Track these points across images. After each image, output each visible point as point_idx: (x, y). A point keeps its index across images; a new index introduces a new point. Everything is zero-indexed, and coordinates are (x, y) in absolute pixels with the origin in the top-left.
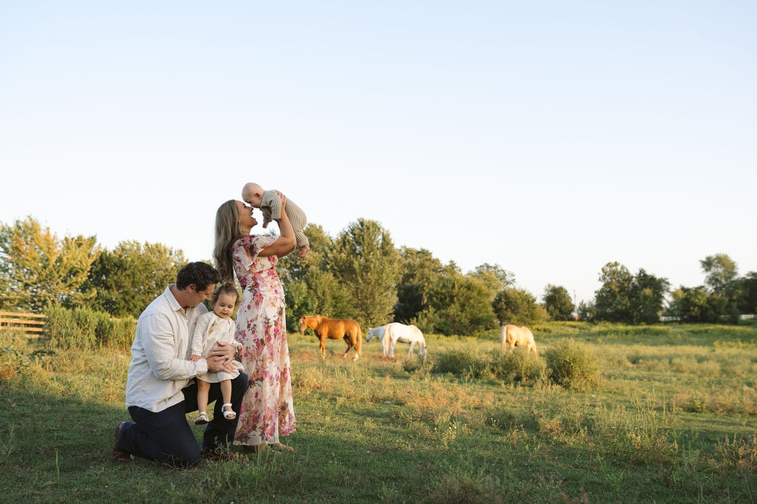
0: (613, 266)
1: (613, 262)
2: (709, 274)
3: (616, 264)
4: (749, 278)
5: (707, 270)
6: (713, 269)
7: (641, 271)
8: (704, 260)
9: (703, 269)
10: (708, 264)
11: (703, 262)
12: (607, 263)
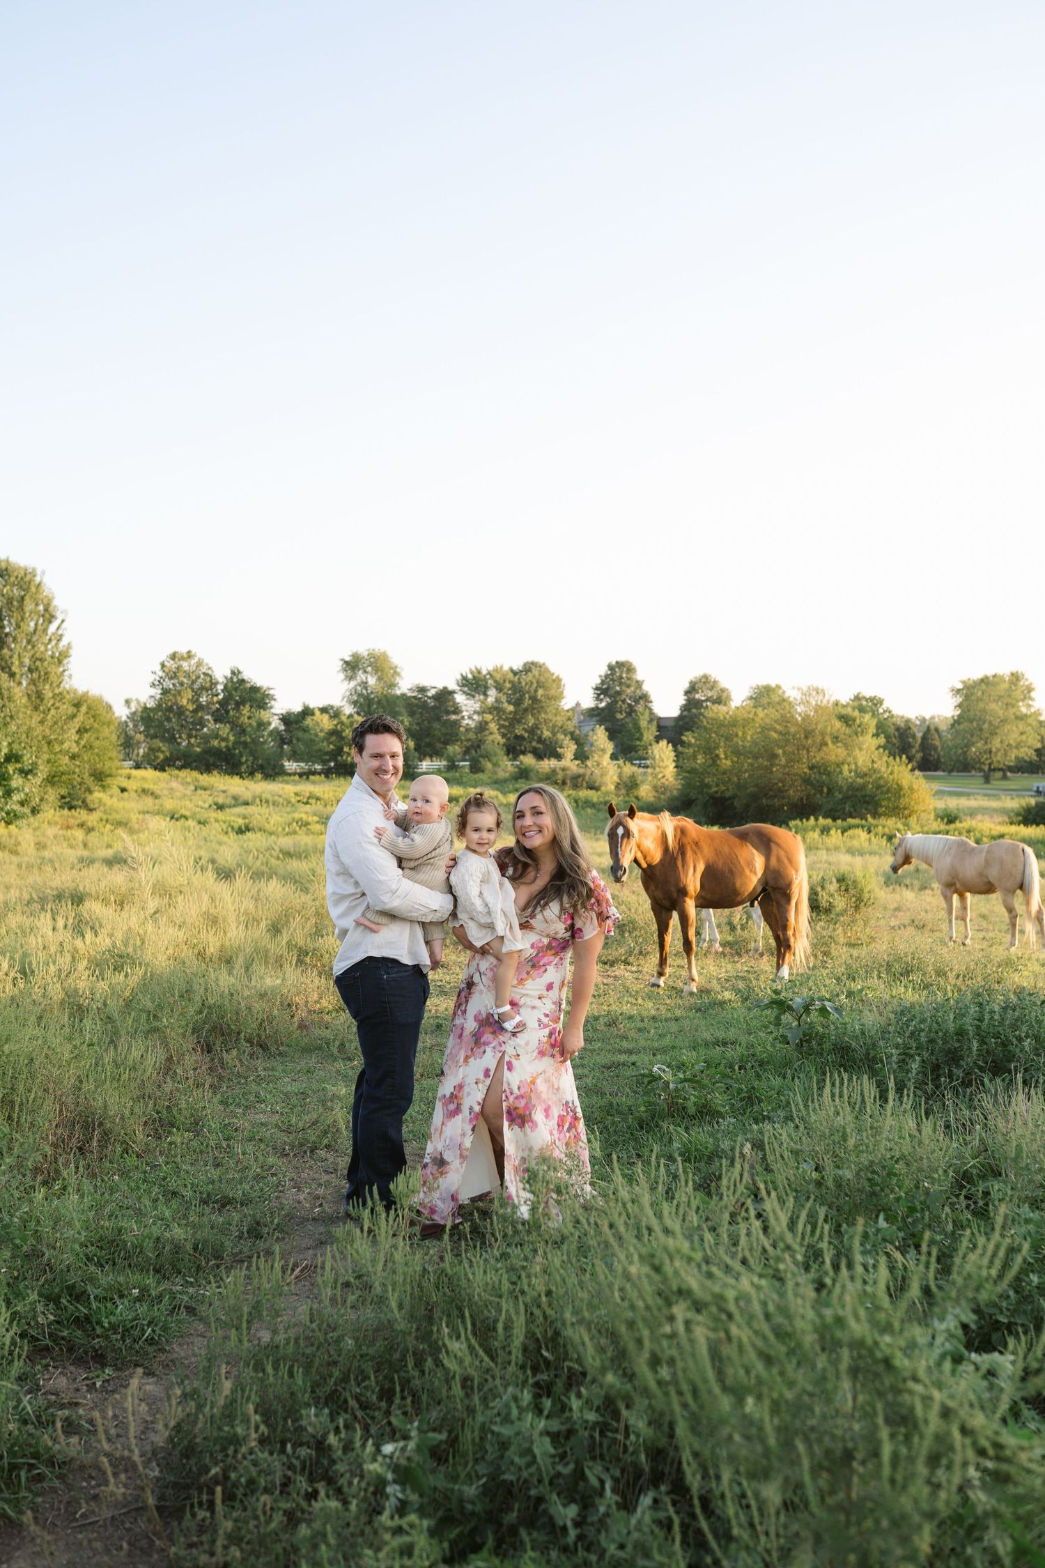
0: (182, 658)
1: (183, 650)
2: (353, 684)
3: (189, 655)
4: (409, 694)
5: (351, 678)
6: (361, 676)
7: (233, 673)
8: (348, 659)
9: (342, 676)
10: (352, 666)
11: (346, 663)
12: (171, 652)
